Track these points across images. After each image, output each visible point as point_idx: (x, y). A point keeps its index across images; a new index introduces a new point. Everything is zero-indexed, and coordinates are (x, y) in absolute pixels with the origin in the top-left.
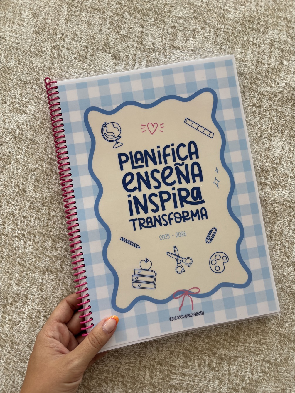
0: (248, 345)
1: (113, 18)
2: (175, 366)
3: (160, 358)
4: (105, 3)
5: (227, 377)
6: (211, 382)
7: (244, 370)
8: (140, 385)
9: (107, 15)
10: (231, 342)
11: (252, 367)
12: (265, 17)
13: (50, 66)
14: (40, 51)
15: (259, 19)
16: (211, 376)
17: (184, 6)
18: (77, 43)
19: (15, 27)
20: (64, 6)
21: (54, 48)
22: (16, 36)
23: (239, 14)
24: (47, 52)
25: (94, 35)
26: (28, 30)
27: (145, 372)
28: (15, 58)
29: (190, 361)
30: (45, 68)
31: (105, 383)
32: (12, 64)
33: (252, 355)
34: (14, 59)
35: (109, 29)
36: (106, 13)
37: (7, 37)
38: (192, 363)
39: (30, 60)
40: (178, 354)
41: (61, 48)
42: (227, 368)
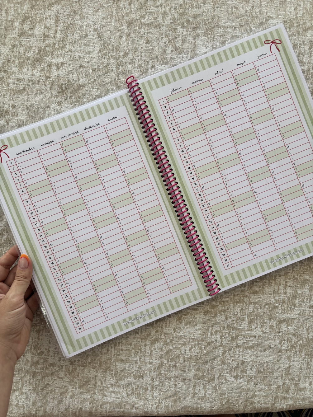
0: (303, 309)
1: (168, 32)
2: (242, 329)
3: (229, 324)
4: (160, 19)
5: (286, 337)
6: (273, 342)
7: (301, 330)
8: (213, 346)
9: (163, 30)
10: (287, 307)
11: (307, 327)
12: (304, 20)
13: (116, 80)
14: (107, 68)
15: (298, 22)
16: (272, 336)
17: (230, 16)
18: (139, 58)
19: (83, 47)
20: (124, 25)
21: (118, 64)
22: (84, 55)
23: (280, 19)
24: (112, 68)
25: (153, 49)
26: (94, 49)
27: (217, 336)
28: (86, 75)
29: (254, 324)
30: (112, 83)
31: (184, 347)
32: (83, 81)
33: (306, 317)
34: (84, 76)
35: (165, 42)
36: (162, 28)
37: (77, 57)
38: (256, 326)
39: (99, 76)
40: (243, 319)
41: (124, 63)
42: (286, 329)
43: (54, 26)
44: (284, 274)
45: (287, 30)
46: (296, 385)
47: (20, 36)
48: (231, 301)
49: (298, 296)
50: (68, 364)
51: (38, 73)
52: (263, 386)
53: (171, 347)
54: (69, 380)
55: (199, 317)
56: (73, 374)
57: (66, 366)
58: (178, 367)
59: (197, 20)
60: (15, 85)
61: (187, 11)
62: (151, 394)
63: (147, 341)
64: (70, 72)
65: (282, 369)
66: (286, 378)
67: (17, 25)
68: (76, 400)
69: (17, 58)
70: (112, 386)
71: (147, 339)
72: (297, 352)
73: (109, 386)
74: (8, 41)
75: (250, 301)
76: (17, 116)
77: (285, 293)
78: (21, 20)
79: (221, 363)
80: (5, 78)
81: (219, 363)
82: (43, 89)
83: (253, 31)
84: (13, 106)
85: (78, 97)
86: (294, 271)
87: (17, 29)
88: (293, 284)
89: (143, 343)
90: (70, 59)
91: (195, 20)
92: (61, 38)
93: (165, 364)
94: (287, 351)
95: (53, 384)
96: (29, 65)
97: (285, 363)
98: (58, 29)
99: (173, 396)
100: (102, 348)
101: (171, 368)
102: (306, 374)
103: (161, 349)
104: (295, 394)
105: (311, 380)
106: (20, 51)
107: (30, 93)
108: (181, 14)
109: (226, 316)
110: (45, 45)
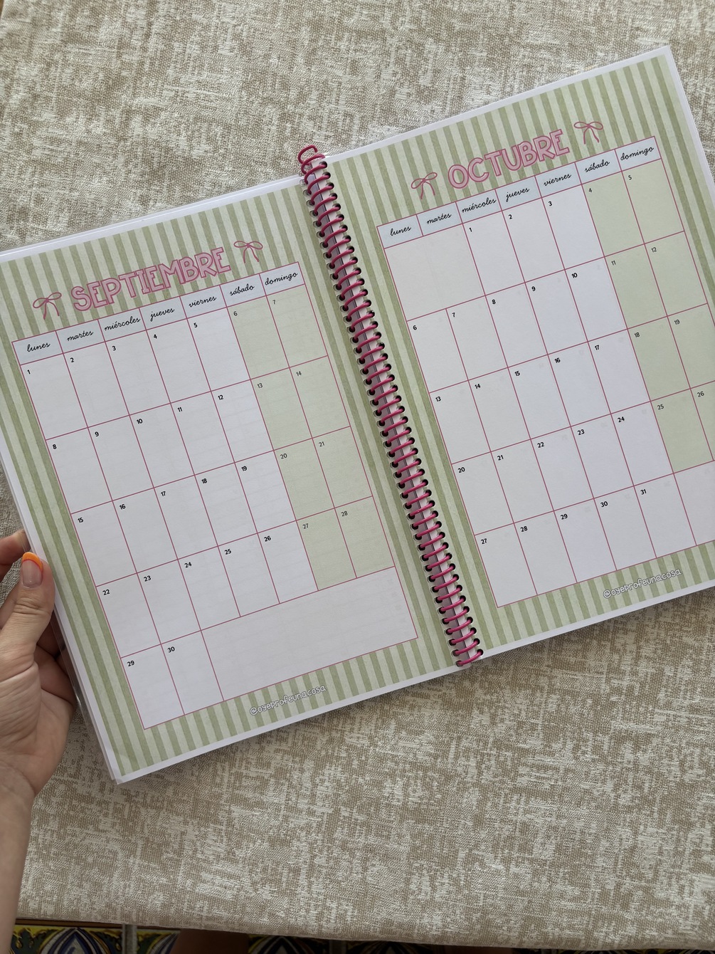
0: (674, 713)
1: (403, 52)
2: (527, 750)
3: (499, 736)
4: (386, 20)
5: (631, 775)
6: (599, 785)
7: (666, 762)
8: (458, 784)
9: (391, 45)
10: (638, 706)
11: (682, 757)
13: (277, 154)
14: (257, 124)
15: (706, 46)
16: (598, 772)
17: (549, 21)
18: (332, 106)
20: (303, 28)
21: (284, 117)
22: (207, 93)
23: (665, 37)
24: (270, 126)
26: (231, 79)
27: (468, 760)
28: (208, 139)
29: (556, 741)
30: (267, 160)
31: (389, 781)
32: (201, 153)
33: (682, 733)
34: (205, 141)
35: (395, 74)
36: (390, 41)
37: (191, 96)
38: (560, 745)
39: (238, 143)
40: (533, 728)
41: (298, 116)
42: (631, 757)
43: (144, 24)
44: (634, 628)
45: (679, 63)
46: (646, 890)
47: (65, 42)
48: (508, 683)
49: (664, 683)
50: (121, 799)
51: (98, 128)
52: (570, 888)
53: (360, 780)
54: (121, 838)
55: (430, 714)
56: (130, 824)
57: (116, 803)
58: (374, 827)
59: (472, 27)
60: (45, 152)
61: (449, 5)
62: (306, 884)
63: (307, 761)
64: (173, 130)
65: (616, 851)
66: (624, 873)
67: (60, 16)
68: (132, 885)
69: (55, 91)
70: (218, 858)
71: (306, 757)
72: (653, 812)
73: (211, 858)
74: (37, 51)
75: (551, 685)
76: (45, 222)
77: (635, 673)
78: (70, 7)
79: (475, 825)
80: (25, 136)
81: (470, 824)
82: (109, 165)
83: (598, 61)
84: (39, 200)
85: (186, 188)
86: (659, 622)
87: (60, 25)
88: (655, 653)
89: (296, 766)
90: (173, 99)
91: (466, 26)
92: (159, 52)
93: (344, 816)
94: (629, 809)
95: (84, 843)
96: (80, 108)
97: (624, 837)
98: (153, 31)
99: (358, 894)
100: (201, 768)
101: (358, 828)
102: (673, 867)
103: (338, 782)
104: (644, 913)
105: (682, 882)
106: (64, 76)
107: (78, 173)
108: (434, 12)
109: (493, 717)
110: (119, 66)
